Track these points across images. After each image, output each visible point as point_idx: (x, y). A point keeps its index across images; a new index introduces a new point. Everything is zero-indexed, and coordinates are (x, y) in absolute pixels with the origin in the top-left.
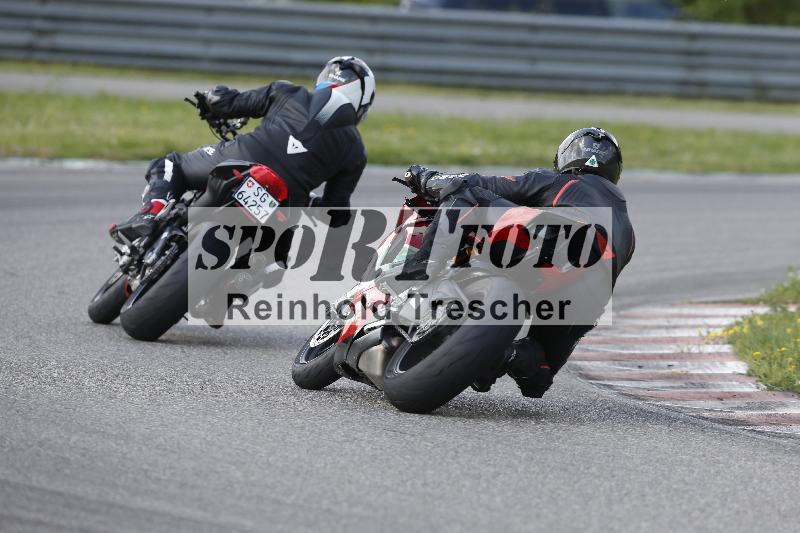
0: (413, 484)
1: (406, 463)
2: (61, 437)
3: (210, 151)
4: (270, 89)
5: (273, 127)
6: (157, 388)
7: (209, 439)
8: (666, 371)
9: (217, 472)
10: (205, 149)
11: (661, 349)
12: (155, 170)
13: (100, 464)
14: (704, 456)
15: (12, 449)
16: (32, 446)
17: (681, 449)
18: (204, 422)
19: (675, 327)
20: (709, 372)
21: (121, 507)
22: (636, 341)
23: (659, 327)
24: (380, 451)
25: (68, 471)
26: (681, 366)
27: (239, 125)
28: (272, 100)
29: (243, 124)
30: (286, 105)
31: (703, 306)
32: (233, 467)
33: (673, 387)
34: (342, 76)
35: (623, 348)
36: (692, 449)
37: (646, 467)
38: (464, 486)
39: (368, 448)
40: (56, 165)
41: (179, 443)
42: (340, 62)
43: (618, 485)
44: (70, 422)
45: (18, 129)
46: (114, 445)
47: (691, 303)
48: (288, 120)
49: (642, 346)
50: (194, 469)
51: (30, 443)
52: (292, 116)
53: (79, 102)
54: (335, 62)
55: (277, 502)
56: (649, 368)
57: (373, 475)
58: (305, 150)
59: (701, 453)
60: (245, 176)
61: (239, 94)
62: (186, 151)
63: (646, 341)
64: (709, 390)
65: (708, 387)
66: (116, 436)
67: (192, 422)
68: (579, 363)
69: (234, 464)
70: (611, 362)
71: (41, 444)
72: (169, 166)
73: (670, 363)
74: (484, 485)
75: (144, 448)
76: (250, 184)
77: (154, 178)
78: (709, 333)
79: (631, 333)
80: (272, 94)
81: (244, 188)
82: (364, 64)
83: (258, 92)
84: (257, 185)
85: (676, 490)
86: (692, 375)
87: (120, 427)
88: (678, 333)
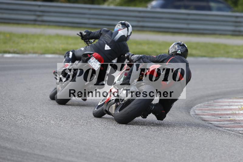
0: (151, 153)
1: (149, 147)
2: (44, 139)
3: (83, 49)
4: (101, 31)
5: (101, 42)
6: (73, 124)
7: (89, 139)
8: (229, 119)
9: (91, 149)
10: (81, 49)
11: (227, 112)
12: (67, 55)
13: (56, 147)
14: (240, 145)
15: (29, 142)
16: (35, 141)
17: (233, 142)
18: (87, 134)
19: (231, 105)
20: (241, 119)
21: (62, 160)
22: (219, 109)
23: (226, 105)
24: (141, 143)
25: (46, 149)
26: (233, 117)
27: (93, 41)
28: (101, 34)
29: (94, 41)
30: (105, 36)
31: (240, 99)
32: (96, 148)
33: (230, 124)
34: (122, 27)
35: (215, 112)
36: (236, 143)
37: (222, 148)
38: (166, 154)
39: (137, 142)
40: (43, 56)
41: (79, 141)
42: (121, 23)
43: (213, 153)
44: (47, 134)
45: (31, 45)
46: (60, 141)
47: (236, 98)
48: (106, 40)
49: (221, 111)
50: (84, 148)
51: (34, 140)
52: (107, 39)
53: (50, 37)
54: (120, 23)
55: (109, 158)
56: (223, 118)
57: (139, 150)
58: (110, 49)
59: (239, 144)
60: (91, 56)
61: (92, 32)
62: (76, 49)
63: (222, 110)
64: (242, 125)
65: (241, 124)
66: (60, 138)
67: (84, 134)
68: (202, 116)
69: (96, 147)
70: (212, 116)
71: (38, 141)
72: (71, 54)
73: (230, 116)
74: (173, 153)
75: (69, 142)
76: (93, 59)
77: (67, 57)
78: (241, 107)
79: (218, 107)
80: (101, 32)
81: (91, 60)
82: (129, 24)
83: (97, 32)
84: (95, 59)
85: (231, 155)
86: (236, 120)
87: (62, 136)
88: (232, 107)
